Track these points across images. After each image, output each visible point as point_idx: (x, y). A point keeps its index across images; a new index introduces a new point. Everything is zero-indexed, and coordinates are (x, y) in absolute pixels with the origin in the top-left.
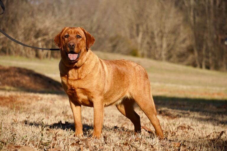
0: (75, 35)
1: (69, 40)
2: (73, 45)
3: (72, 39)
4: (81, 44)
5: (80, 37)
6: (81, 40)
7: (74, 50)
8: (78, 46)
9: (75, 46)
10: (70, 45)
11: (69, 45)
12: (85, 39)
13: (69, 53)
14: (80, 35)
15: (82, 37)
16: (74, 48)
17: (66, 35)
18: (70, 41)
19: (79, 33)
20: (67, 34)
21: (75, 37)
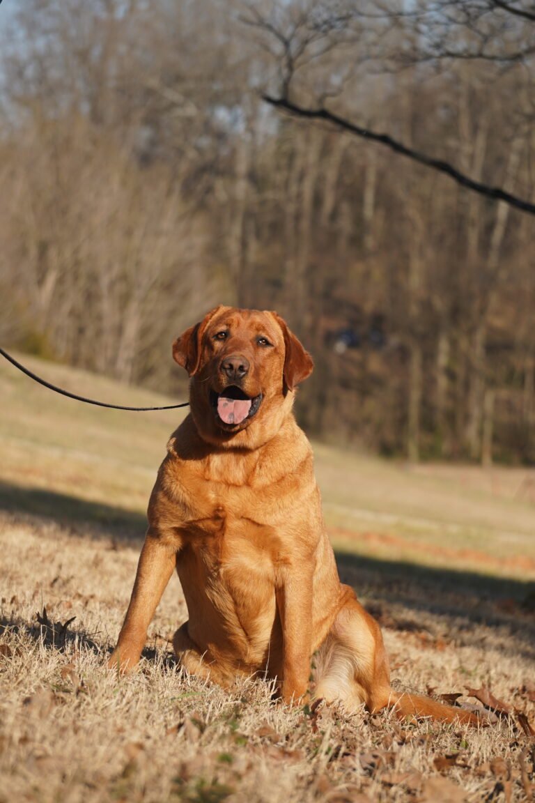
0: (252, 334)
1: (229, 348)
2: (241, 368)
3: (239, 346)
4: (267, 369)
5: (267, 343)
6: (269, 356)
7: (242, 385)
8: (257, 374)
9: (247, 371)
10: (231, 367)
11: (227, 366)
12: (283, 352)
13: (222, 396)
14: (269, 339)
15: (272, 345)
16: (244, 375)
17: (221, 333)
18: (231, 351)
19: (264, 329)
20: (223, 328)
21: (251, 341)
